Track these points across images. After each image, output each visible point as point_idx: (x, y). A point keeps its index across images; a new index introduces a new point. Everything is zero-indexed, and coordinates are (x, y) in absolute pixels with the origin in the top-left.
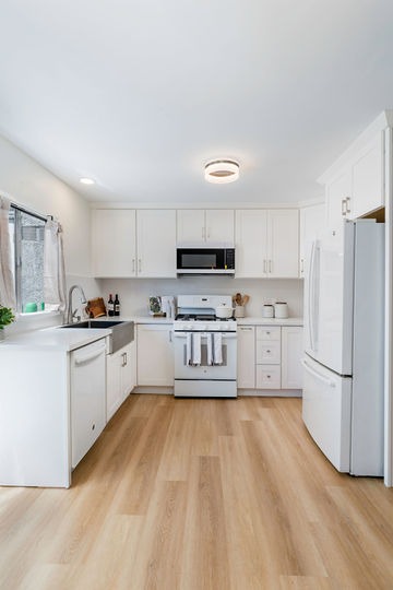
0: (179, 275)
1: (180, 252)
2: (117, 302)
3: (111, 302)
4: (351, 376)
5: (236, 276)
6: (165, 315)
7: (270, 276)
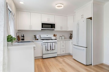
0: (42, 29)
1: (43, 24)
2: (23, 37)
3: (22, 36)
4: (87, 47)
5: (55, 30)
6: (38, 39)
7: (62, 30)
